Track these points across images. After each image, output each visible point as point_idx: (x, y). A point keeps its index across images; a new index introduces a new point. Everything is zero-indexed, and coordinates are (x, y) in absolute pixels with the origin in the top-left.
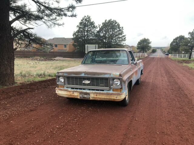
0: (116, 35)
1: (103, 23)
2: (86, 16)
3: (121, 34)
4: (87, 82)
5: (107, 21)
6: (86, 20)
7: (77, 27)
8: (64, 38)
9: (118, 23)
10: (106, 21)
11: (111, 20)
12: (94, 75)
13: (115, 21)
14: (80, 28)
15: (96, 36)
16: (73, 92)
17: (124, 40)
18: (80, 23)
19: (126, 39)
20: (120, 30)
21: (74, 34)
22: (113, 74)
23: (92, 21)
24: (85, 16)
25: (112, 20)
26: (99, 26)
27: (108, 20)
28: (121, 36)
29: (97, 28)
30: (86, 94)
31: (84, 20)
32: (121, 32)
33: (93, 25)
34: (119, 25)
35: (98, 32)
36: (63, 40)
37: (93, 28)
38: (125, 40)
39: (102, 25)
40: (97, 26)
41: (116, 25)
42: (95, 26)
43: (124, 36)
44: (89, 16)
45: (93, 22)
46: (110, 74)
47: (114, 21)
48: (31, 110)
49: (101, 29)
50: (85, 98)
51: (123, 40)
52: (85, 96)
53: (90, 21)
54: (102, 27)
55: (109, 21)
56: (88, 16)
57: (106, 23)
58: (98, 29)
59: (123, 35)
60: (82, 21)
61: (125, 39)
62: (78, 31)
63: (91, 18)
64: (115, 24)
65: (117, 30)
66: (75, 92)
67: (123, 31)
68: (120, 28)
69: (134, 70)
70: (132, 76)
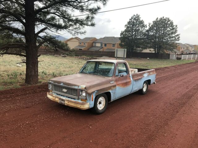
0: (169, 35)
1: (153, 22)
2: (136, 15)
3: (176, 31)
4: (65, 90)
5: (158, 20)
6: (135, 19)
7: (125, 26)
8: (114, 37)
9: (171, 21)
10: (157, 19)
11: (163, 17)
12: (68, 86)
13: (168, 19)
14: (128, 27)
15: (145, 35)
16: (55, 97)
17: (177, 39)
18: (128, 22)
19: (180, 38)
20: (173, 29)
21: (122, 34)
22: (81, 87)
23: (141, 20)
24: (134, 15)
25: (165, 18)
26: (149, 24)
27: (159, 18)
28: (173, 35)
29: (146, 27)
30: (63, 100)
31: (133, 19)
32: (174, 30)
33: (143, 24)
34: (172, 23)
35: (147, 31)
36: (112, 39)
37: (142, 27)
38: (178, 40)
39: (152, 24)
40: (146, 25)
41: (169, 23)
42: (144, 25)
43: (178, 35)
44: (138, 15)
45: (142, 20)
46: (79, 86)
47: (167, 19)
48: (27, 107)
49: (151, 29)
50: (62, 103)
51: (176, 40)
52: (62, 102)
53: (139, 20)
54: (152, 25)
55: (161, 19)
56: (137, 15)
57: (157, 21)
58: (147, 28)
59: (176, 34)
60: (130, 21)
61: (178, 38)
62: (126, 31)
63: (140, 17)
64: (168, 22)
65: (170, 28)
66: (57, 97)
67: (177, 29)
68: (174, 26)
69: (120, 82)
70: (110, 88)
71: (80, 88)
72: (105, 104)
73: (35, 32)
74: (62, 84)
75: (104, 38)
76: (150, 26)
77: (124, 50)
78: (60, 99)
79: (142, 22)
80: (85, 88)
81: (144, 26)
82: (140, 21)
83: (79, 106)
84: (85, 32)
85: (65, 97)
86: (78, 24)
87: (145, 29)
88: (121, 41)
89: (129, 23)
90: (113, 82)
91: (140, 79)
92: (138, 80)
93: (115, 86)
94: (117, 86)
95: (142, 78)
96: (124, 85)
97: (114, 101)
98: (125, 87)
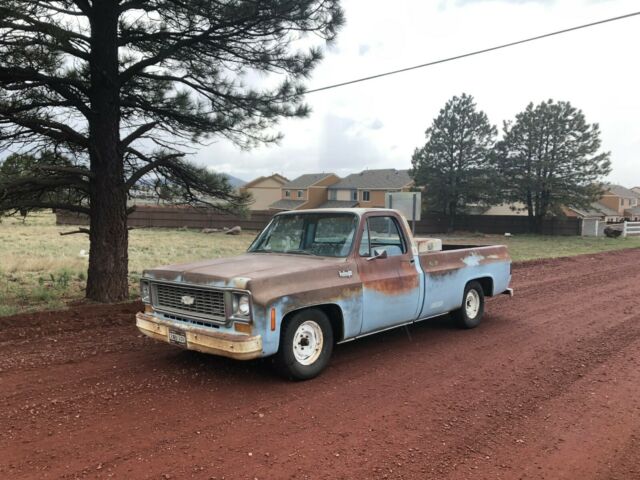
0: (573, 155)
1: (517, 117)
2: (459, 96)
3: (596, 145)
4: (188, 300)
5: (534, 108)
6: (457, 109)
7: (427, 132)
8: (393, 170)
9: (577, 112)
10: (531, 106)
11: (550, 101)
12: (197, 282)
13: (568, 105)
14: (435, 136)
15: (492, 157)
16: (159, 324)
17: (603, 170)
18: (435, 121)
19: (611, 166)
20: (586, 137)
21: (416, 157)
22: (235, 282)
23: (477, 110)
24: (454, 98)
25: (555, 103)
26: (505, 124)
27: (537, 103)
28: (588, 157)
29: (496, 133)
30: (180, 332)
31: (450, 111)
32: (589, 139)
33: (485, 123)
34: (580, 118)
35: (500, 146)
36: (388, 177)
37: (482, 135)
38: (606, 172)
39: (515, 122)
40: (494, 127)
41: (570, 117)
42: (489, 126)
43: (603, 156)
44: (467, 96)
45: (482, 113)
46: (227, 281)
47: (562, 107)
49: (512, 138)
50: (178, 343)
51: (600, 172)
52: (179, 338)
53: (472, 110)
54: (514, 128)
55: (543, 105)
56: (464, 96)
57: (531, 114)
58: (500, 137)
59: (598, 153)
60: (443, 116)
61: (606, 165)
62: (429, 148)
63: (474, 102)
64: (566, 115)
65: (574, 135)
66: (163, 324)
67: (600, 137)
68: (587, 127)
69: (375, 277)
70: (338, 291)
71: (231, 286)
72: (321, 346)
73: (118, 135)
74: (178, 280)
75: (362, 174)
76: (509, 129)
77: (415, 196)
78: (173, 329)
79: (480, 119)
80: (248, 286)
81: (487, 130)
82: (474, 115)
83: (226, 347)
84: (279, 137)
85: (189, 323)
86: (259, 113)
87: (493, 139)
88: (415, 180)
89: (438, 122)
90: (350, 273)
91: (450, 272)
92: (443, 274)
93: (356, 287)
94: (364, 288)
95: (457, 269)
96: (390, 286)
97: (356, 340)
98: (396, 293)
